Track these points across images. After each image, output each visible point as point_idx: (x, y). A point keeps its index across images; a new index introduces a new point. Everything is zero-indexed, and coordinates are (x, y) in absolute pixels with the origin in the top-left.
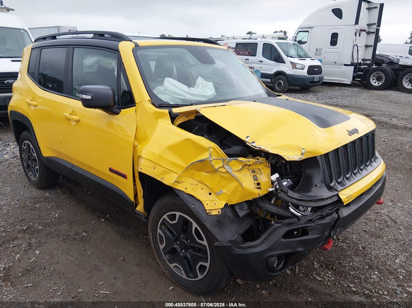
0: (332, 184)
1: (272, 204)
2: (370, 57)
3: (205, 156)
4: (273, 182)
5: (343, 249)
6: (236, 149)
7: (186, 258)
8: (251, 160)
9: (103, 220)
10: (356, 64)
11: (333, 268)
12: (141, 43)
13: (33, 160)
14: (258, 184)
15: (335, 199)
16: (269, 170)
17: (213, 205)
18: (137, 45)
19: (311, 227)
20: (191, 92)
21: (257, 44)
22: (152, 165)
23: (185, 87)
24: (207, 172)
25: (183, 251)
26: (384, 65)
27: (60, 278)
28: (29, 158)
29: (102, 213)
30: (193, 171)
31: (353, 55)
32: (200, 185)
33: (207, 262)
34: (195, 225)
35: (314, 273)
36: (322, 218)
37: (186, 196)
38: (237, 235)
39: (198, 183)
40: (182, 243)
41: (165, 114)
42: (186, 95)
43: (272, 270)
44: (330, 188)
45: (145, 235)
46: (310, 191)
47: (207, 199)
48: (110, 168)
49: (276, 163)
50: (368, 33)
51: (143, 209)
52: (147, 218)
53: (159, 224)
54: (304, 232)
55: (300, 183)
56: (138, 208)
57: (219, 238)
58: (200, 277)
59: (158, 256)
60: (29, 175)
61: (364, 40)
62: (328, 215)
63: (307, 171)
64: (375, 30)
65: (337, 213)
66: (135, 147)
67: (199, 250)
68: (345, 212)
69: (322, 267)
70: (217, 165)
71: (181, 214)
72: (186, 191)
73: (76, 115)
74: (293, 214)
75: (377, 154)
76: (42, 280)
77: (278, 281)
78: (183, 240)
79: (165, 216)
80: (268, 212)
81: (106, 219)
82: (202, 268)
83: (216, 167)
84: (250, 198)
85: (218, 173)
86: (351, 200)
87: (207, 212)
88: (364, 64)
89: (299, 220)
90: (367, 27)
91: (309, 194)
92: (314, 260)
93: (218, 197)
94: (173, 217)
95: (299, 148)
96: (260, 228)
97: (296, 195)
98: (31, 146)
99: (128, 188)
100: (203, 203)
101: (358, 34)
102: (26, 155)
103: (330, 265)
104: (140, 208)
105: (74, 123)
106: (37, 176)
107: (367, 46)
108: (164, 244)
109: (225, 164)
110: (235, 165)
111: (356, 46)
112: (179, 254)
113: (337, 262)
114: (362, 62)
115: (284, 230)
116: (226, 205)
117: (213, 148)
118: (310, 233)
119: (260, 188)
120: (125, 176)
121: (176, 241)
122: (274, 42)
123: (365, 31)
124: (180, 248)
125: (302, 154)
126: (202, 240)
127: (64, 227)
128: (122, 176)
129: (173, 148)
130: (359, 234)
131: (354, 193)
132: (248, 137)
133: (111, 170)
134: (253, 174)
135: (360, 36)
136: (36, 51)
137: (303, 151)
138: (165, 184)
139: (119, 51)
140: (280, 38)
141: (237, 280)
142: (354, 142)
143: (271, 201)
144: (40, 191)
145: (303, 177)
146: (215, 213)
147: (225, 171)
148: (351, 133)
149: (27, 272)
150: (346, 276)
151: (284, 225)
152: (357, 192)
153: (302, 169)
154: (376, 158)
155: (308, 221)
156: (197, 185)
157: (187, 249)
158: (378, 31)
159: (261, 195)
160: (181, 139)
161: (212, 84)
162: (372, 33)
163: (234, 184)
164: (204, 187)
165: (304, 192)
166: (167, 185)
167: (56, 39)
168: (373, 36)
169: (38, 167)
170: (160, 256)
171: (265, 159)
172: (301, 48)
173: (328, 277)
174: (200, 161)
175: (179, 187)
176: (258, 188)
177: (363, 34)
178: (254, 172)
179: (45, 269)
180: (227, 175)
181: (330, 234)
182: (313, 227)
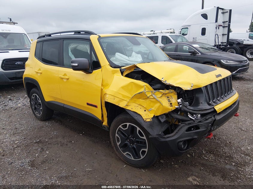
0: (210, 103)
1: (179, 115)
2: (226, 41)
3: (142, 90)
4: (178, 103)
5: (218, 144)
6: (158, 86)
7: (134, 148)
8: (167, 91)
9: (81, 135)
10: (218, 45)
11: (213, 153)
12: (102, 35)
13: (39, 104)
14: (171, 104)
15: (212, 110)
16: (176, 96)
17: (147, 116)
18: (100, 37)
19: (201, 124)
20: (130, 60)
21: (158, 37)
22: (113, 97)
23: (127, 57)
24: (143, 99)
25: (131, 145)
26: (234, 45)
27: (63, 164)
28: (36, 104)
29: (80, 131)
30: (135, 99)
31: (215, 40)
32: (140, 106)
33: (146, 148)
34: (138, 129)
35: (203, 156)
36: (206, 120)
37: (132, 112)
38: (161, 132)
39: (138, 105)
40: (130, 140)
41: (118, 71)
42: (127, 61)
43: (181, 149)
44: (209, 104)
45: (106, 141)
46: (199, 106)
47: (143, 114)
48: (87, 103)
49: (180, 92)
50: (224, 27)
51: (107, 123)
52: (109, 129)
53: (117, 131)
54: (197, 127)
55: (193, 103)
56: (104, 124)
57: (151, 134)
58: (142, 157)
59: (116, 150)
60: (36, 113)
61: (221, 31)
62: (209, 118)
63: (196, 95)
64: (228, 25)
65: (214, 117)
66: (102, 90)
67: (141, 142)
68: (218, 118)
69: (207, 152)
70: (149, 94)
71: (130, 124)
72: (132, 110)
73: (67, 76)
74: (190, 118)
75: (233, 88)
76: (53, 165)
77: (183, 160)
78: (131, 138)
79: (120, 126)
80: (177, 119)
81: (83, 134)
82: (144, 152)
83: (148, 96)
84: (167, 112)
85: (149, 99)
86: (221, 111)
87: (144, 120)
88: (222, 45)
89: (194, 122)
90: (223, 23)
91: (198, 107)
92: (202, 150)
93: (149, 112)
94: (125, 126)
95: (189, 84)
96: (173, 129)
97: (191, 108)
98: (38, 96)
99: (98, 113)
100: (142, 115)
101: (217, 28)
102: (34, 102)
103: (211, 152)
104: (105, 123)
105: (65, 80)
106: (41, 113)
107: (223, 35)
108: (120, 142)
109: (153, 94)
110: (158, 94)
111: (217, 35)
112: (129, 146)
113: (215, 150)
114: (221, 44)
115: (186, 127)
116: (154, 117)
117: (146, 86)
118: (200, 128)
119: (172, 106)
120: (96, 107)
121: (127, 139)
122: (168, 35)
123: (222, 26)
124: (129, 143)
125: (191, 87)
126: (143, 136)
127: (59, 139)
128: (95, 107)
129: (124, 88)
130: (227, 136)
131: (223, 107)
132: (163, 78)
133: (88, 104)
134: (168, 99)
135: (219, 29)
136: (39, 44)
137: (192, 85)
138: (120, 107)
139: (90, 40)
140: (171, 33)
141: (160, 161)
142: (220, 81)
143: (178, 113)
144: (42, 122)
145: (194, 100)
146: (148, 120)
147: (153, 97)
148: (217, 76)
149: (43, 162)
150: (221, 156)
151: (186, 124)
152: (224, 107)
153: (194, 95)
154: (233, 91)
155: (199, 122)
156: (138, 106)
157: (133, 144)
158: (229, 25)
159: (173, 110)
160: (128, 82)
161: (140, 55)
162: (226, 27)
163: (158, 105)
164: (142, 107)
165: (196, 106)
166: (122, 108)
167: (51, 36)
168: (227, 29)
169: (41, 108)
170: (117, 149)
171: (174, 90)
172: (184, 38)
173: (211, 157)
174: (140, 93)
175: (128, 108)
176: (171, 106)
177: (221, 27)
178: (168, 97)
179: (53, 160)
180: (154, 100)
181: (211, 129)
182: (202, 124)
